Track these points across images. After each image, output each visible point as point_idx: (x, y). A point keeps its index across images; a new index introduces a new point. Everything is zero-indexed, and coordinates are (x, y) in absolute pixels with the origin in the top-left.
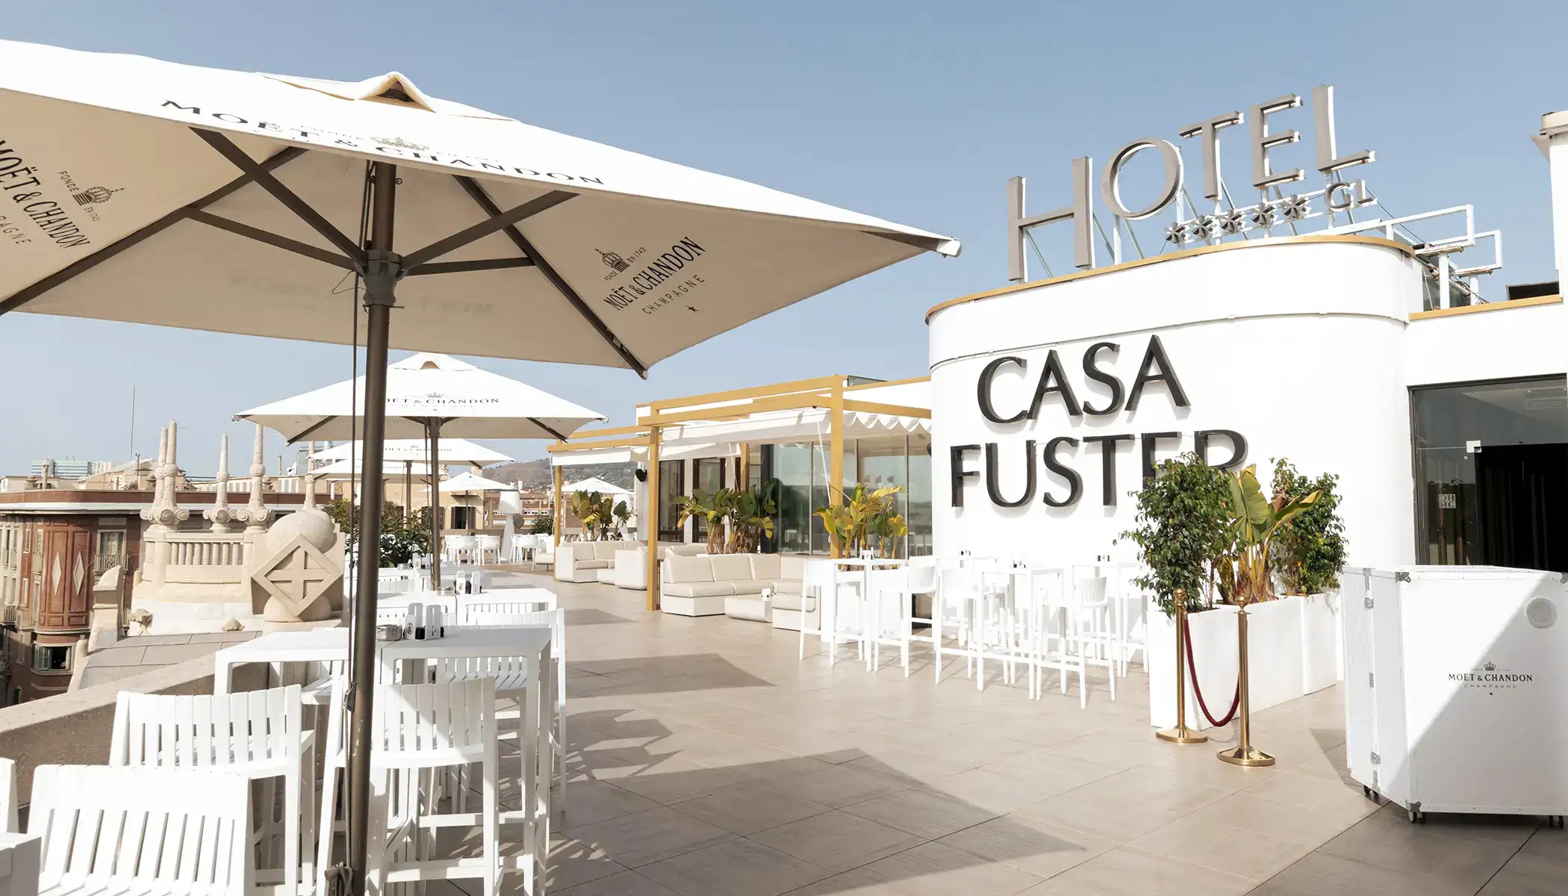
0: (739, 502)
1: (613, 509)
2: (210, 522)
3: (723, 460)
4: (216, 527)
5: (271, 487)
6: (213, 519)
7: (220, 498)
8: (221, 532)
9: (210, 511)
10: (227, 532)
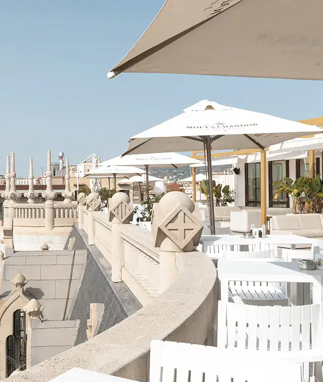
0: (310, 184)
1: (222, 189)
2: (27, 198)
3: (287, 162)
4: (30, 201)
5: (39, 182)
6: (28, 197)
7: (30, 187)
8: (31, 203)
9: (27, 193)
10: (34, 203)
